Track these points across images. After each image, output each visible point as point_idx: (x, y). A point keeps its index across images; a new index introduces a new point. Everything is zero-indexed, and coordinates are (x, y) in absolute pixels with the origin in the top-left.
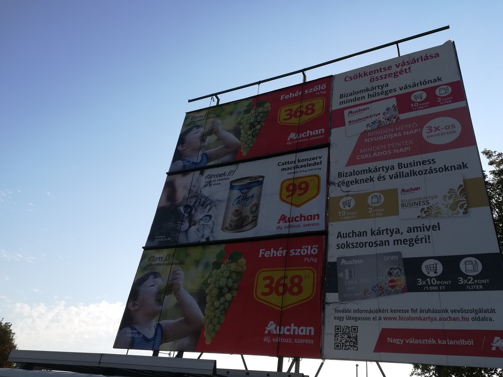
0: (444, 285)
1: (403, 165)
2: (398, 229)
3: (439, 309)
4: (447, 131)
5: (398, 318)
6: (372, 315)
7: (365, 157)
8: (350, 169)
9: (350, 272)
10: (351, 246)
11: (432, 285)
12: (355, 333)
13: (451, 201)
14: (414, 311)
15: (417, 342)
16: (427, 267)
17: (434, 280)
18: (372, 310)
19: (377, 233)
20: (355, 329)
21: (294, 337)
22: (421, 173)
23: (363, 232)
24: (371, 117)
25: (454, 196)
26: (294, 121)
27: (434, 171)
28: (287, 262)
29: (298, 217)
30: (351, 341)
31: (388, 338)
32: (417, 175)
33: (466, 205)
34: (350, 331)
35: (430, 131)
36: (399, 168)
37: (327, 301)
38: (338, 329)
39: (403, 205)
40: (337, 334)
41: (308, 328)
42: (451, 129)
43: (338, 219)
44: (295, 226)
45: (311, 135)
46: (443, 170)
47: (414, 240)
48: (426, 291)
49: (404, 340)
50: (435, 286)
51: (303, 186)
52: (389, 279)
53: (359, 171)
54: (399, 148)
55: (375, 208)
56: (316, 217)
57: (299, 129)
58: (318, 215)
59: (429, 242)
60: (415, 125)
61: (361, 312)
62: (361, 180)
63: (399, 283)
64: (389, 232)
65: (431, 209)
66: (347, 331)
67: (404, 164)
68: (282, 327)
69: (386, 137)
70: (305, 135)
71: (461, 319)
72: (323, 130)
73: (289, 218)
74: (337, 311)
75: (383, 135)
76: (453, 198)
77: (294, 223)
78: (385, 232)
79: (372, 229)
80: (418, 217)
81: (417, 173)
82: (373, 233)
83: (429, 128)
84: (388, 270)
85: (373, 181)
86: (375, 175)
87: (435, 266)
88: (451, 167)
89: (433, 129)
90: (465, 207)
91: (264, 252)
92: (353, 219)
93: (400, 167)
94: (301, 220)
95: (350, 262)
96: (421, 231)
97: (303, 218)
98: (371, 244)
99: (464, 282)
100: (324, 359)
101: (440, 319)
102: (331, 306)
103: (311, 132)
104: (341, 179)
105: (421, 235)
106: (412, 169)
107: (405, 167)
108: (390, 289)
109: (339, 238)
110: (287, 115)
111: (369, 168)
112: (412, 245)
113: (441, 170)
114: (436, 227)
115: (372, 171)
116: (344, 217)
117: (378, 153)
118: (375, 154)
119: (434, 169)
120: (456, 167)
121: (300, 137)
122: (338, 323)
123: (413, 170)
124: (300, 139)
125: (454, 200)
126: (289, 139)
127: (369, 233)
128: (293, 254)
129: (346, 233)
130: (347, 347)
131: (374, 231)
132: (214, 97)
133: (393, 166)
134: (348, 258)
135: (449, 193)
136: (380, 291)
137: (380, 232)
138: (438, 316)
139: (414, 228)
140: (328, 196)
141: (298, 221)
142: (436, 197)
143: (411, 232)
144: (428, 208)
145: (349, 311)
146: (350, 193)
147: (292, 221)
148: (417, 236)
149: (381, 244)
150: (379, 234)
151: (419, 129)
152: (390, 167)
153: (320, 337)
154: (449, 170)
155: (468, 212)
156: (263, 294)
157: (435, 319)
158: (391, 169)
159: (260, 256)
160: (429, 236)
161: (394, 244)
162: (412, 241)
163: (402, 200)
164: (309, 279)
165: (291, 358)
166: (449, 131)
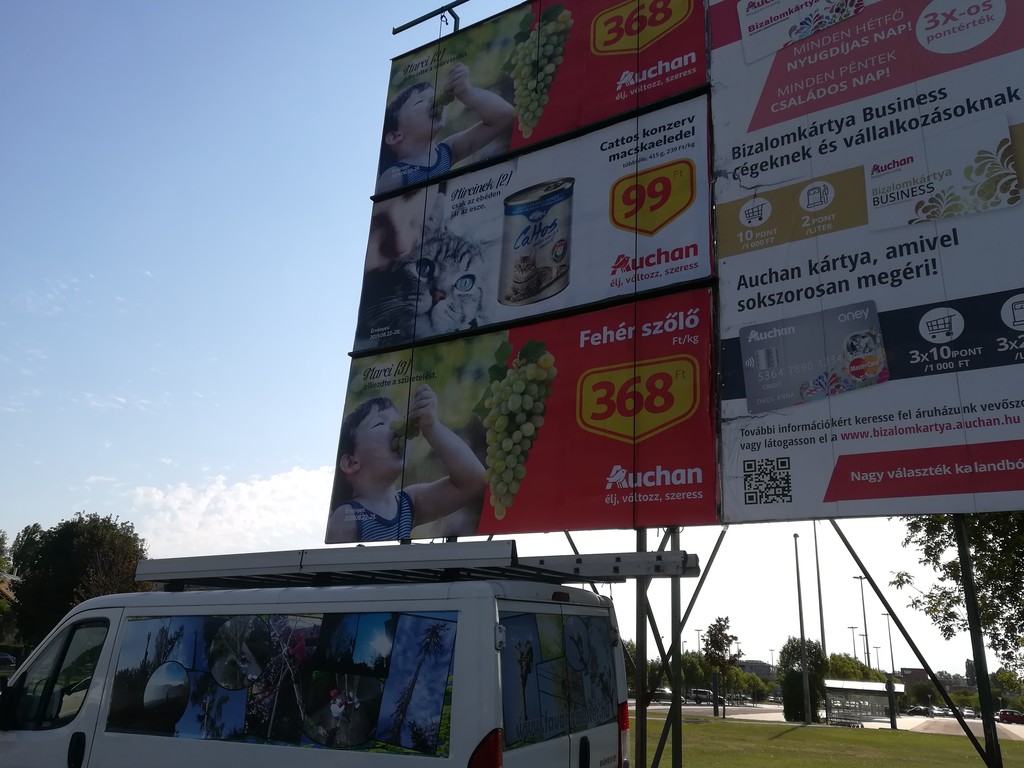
0: (967, 357)
1: (874, 112)
2: (868, 254)
3: (955, 405)
4: (971, 18)
5: (871, 433)
6: (817, 434)
7: (790, 104)
8: (758, 136)
9: (769, 354)
10: (767, 301)
11: (941, 360)
12: (786, 471)
13: (983, 179)
14: (903, 415)
15: (912, 473)
16: (930, 325)
17: (945, 350)
18: (816, 423)
19: (822, 267)
20: (784, 463)
21: (664, 489)
22: (914, 124)
23: (793, 270)
24: (797, 9)
25: (989, 165)
26: (627, 43)
27: (943, 116)
28: (637, 350)
29: (654, 256)
30: (778, 486)
31: (853, 473)
32: (905, 130)
33: (1016, 182)
34: (773, 468)
35: (933, 24)
36: (866, 120)
37: (723, 416)
38: (750, 466)
39: (876, 202)
40: (749, 476)
41: (690, 471)
42: (982, 14)
43: (738, 249)
44: (647, 276)
45: (668, 70)
46: (963, 113)
47: (901, 272)
48: (929, 373)
49: (886, 475)
50: (947, 361)
51: (659, 187)
52: (851, 358)
53: (777, 140)
54: (864, 72)
55: (814, 215)
56: (691, 250)
57: (639, 61)
58: (695, 247)
59: (935, 273)
60: (898, 16)
61: (795, 428)
62: (782, 158)
63: (873, 364)
64: (847, 262)
65: (939, 203)
66: (769, 467)
67: (877, 110)
68: (639, 475)
69: (834, 51)
70: (653, 72)
71: (1003, 420)
72: (693, 55)
73: (634, 261)
74: (745, 432)
75: (828, 48)
76: (986, 172)
77: (646, 270)
78: (839, 263)
79: (810, 262)
80: (910, 222)
81: (906, 126)
82: (812, 269)
83: (931, 18)
84: (847, 340)
85: (810, 157)
86: (813, 143)
87: (947, 320)
88: (982, 102)
89: (941, 19)
90: (1013, 187)
91: (589, 335)
92: (770, 245)
93: (868, 117)
94: (659, 262)
95: (767, 335)
96: (916, 252)
97: (663, 257)
98: (809, 292)
99: (1010, 345)
100: (727, 524)
101: (960, 426)
102: (734, 424)
103: (667, 64)
104: (739, 162)
105: (916, 259)
106: (893, 117)
107: (878, 116)
108: (854, 377)
109: (743, 287)
110: (610, 32)
111: (799, 128)
112: (896, 282)
113: (959, 111)
114: (949, 239)
115: (807, 133)
116: (750, 242)
117: (818, 91)
118: (811, 96)
119: (945, 112)
120: (994, 100)
121: (644, 78)
122: (749, 455)
123: (897, 121)
124: (643, 83)
125: (987, 175)
126: (619, 88)
127: (805, 270)
128: (649, 331)
129: (757, 277)
130: (771, 498)
131: (816, 264)
132: (447, 13)
133: (853, 117)
134: (761, 328)
135: (977, 160)
136: (833, 385)
137: (827, 266)
138: (953, 419)
139: (901, 247)
140: (713, 203)
141: (654, 264)
142: (950, 173)
143: (895, 256)
144: (931, 200)
145: (770, 430)
146: (760, 190)
147: (641, 266)
148: (909, 264)
149: (831, 290)
150: (825, 268)
151: (909, 24)
152: (845, 120)
153: (715, 484)
154: (977, 110)
155: (1018, 198)
156: (595, 416)
157: (949, 427)
158: (848, 125)
159: (582, 345)
160: (934, 261)
161: (860, 287)
162: (898, 275)
163: (874, 191)
164: (684, 378)
165: (661, 529)
166: (977, 17)
